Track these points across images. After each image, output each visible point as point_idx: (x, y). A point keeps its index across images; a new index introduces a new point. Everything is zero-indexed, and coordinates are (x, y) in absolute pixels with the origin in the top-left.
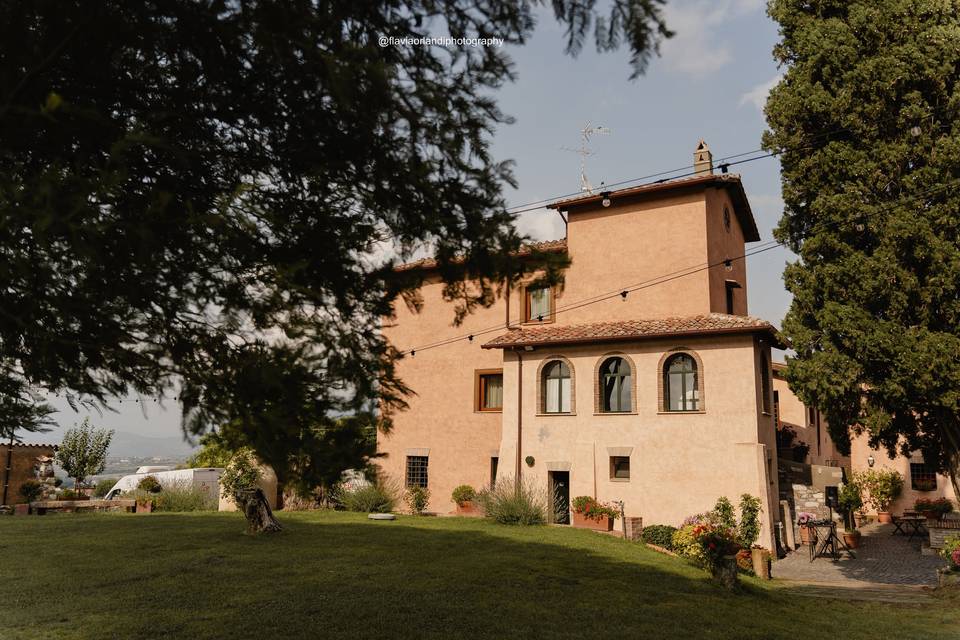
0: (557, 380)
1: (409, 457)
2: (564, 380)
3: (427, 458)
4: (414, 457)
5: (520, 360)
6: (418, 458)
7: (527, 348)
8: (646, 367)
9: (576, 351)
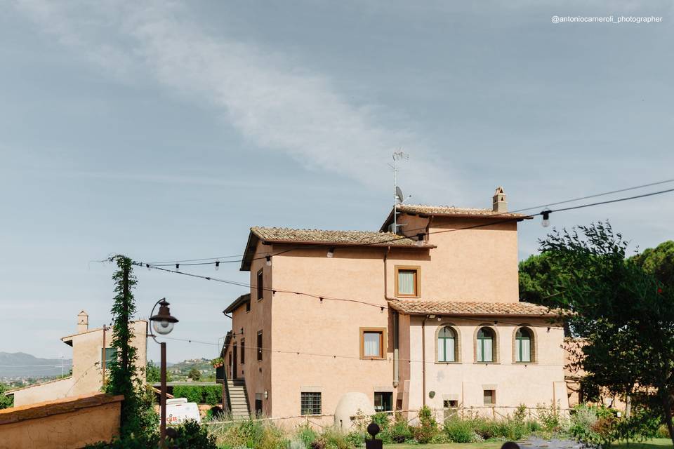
0: (443, 340)
1: (302, 393)
2: (447, 340)
3: (320, 394)
4: (307, 393)
5: (423, 325)
6: (311, 393)
7: (431, 317)
8: (506, 333)
9: (462, 321)
